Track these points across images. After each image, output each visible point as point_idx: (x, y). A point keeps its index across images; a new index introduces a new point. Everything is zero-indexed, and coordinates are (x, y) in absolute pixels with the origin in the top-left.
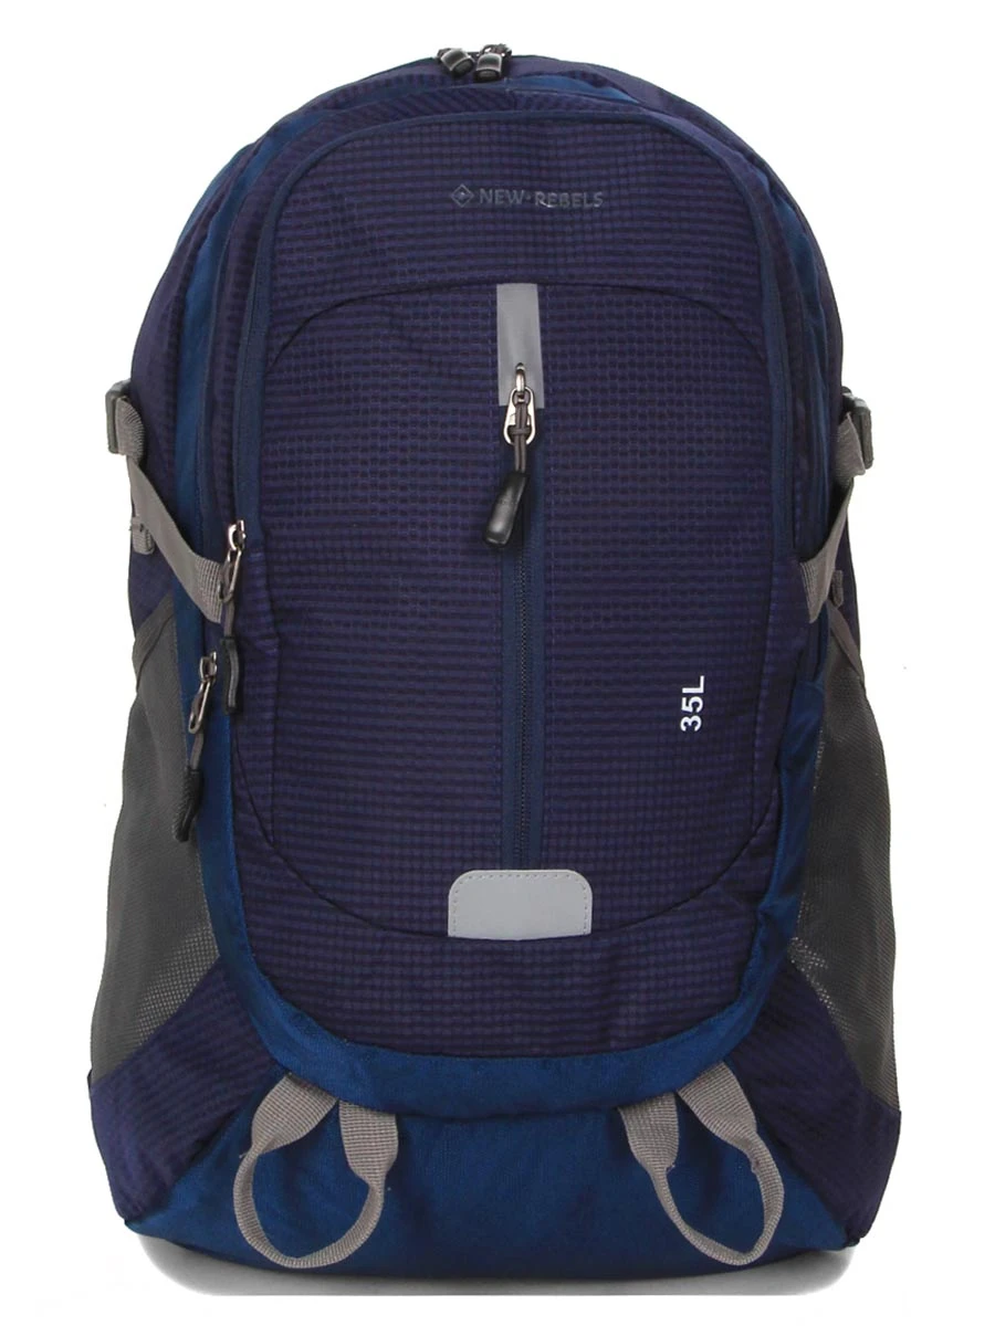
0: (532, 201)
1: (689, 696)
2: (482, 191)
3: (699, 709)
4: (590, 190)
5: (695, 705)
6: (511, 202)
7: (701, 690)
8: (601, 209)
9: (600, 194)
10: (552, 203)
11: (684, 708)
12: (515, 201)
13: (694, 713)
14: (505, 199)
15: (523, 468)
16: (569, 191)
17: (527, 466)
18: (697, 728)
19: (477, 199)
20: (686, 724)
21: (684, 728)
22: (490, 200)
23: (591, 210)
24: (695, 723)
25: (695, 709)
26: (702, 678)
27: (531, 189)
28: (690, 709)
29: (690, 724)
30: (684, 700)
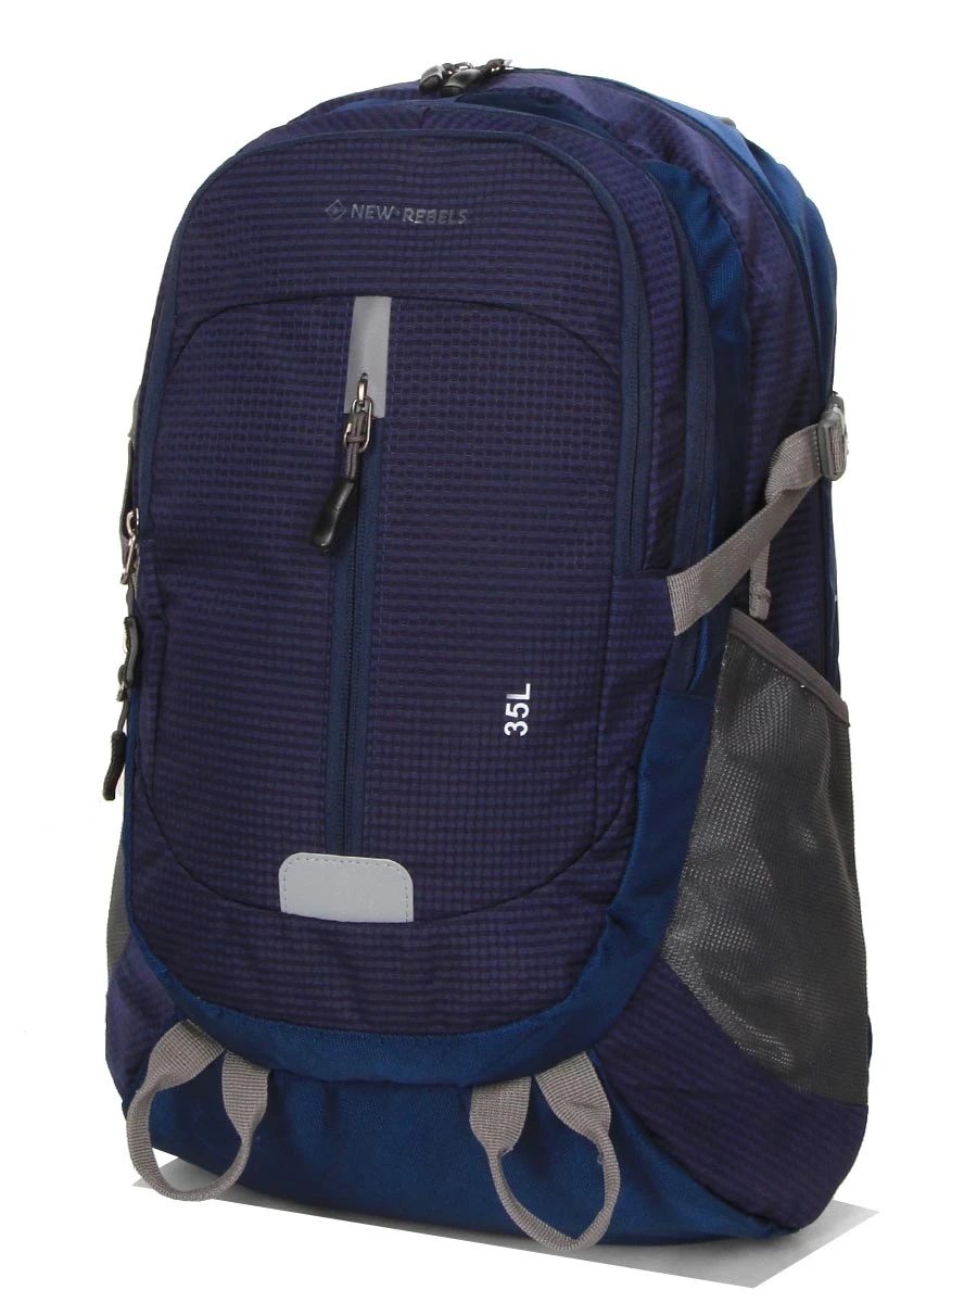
0: (401, 216)
1: (513, 702)
2: (355, 206)
3: (524, 716)
4: (457, 207)
5: (521, 711)
6: (380, 217)
7: (527, 697)
8: (463, 226)
9: (465, 211)
10: (419, 219)
11: (508, 713)
12: (384, 217)
13: (520, 719)
14: (375, 215)
15: (353, 475)
16: (438, 208)
17: (356, 473)
18: (522, 733)
19: (349, 214)
20: (510, 729)
21: (508, 733)
22: (360, 216)
23: (455, 227)
24: (520, 728)
25: (520, 715)
26: (528, 686)
27: (401, 206)
28: (515, 714)
29: (515, 729)
30: (508, 705)
